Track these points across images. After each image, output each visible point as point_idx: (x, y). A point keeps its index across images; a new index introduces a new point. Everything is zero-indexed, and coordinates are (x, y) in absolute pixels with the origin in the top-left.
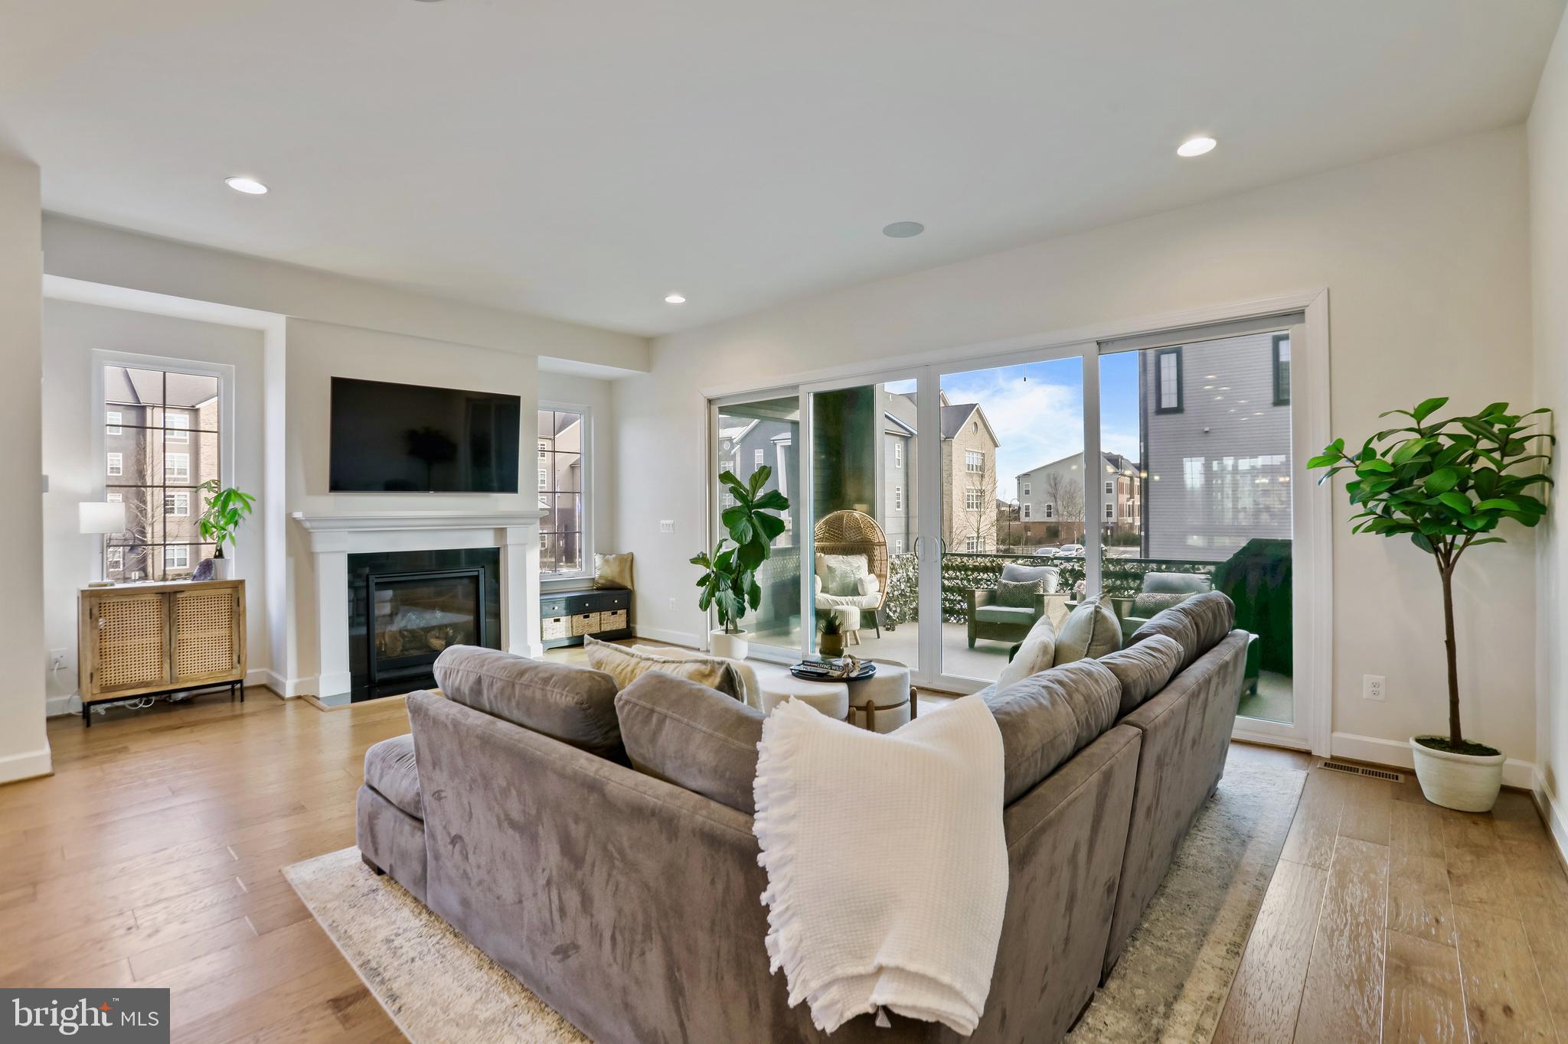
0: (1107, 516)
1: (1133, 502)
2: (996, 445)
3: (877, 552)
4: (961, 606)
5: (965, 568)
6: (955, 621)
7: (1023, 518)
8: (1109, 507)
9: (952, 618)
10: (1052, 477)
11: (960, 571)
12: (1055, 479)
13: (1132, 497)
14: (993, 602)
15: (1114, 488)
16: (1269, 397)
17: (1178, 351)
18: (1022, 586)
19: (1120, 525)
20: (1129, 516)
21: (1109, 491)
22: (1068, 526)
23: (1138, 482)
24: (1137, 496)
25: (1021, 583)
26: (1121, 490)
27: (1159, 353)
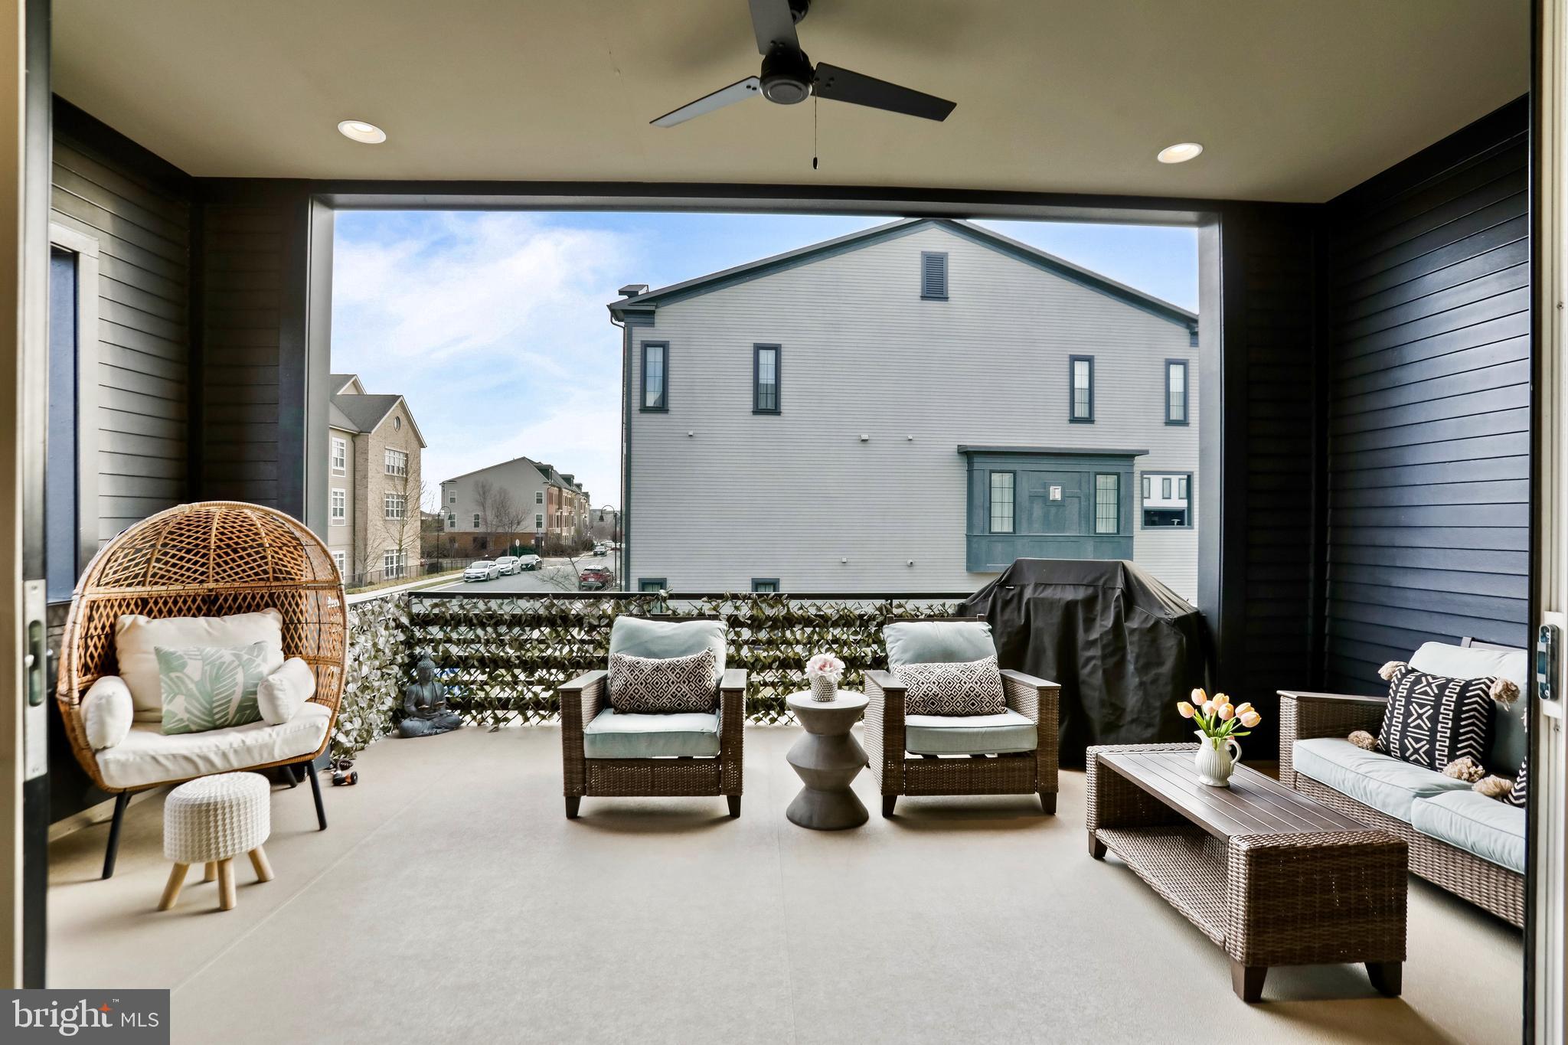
0: (537, 527)
1: (561, 513)
2: (422, 445)
3: (308, 604)
4: (487, 693)
5: (496, 620)
6: (474, 724)
7: (447, 529)
8: (539, 518)
9: (468, 718)
10: (480, 485)
11: (483, 626)
12: (483, 487)
13: (560, 508)
14: (604, 702)
15: (544, 498)
16: (749, 404)
17: (664, 346)
18: (672, 668)
19: (549, 536)
20: (558, 527)
21: (539, 501)
22: (498, 537)
23: (566, 493)
24: (564, 507)
25: (668, 660)
26: (550, 500)
27: (646, 345)
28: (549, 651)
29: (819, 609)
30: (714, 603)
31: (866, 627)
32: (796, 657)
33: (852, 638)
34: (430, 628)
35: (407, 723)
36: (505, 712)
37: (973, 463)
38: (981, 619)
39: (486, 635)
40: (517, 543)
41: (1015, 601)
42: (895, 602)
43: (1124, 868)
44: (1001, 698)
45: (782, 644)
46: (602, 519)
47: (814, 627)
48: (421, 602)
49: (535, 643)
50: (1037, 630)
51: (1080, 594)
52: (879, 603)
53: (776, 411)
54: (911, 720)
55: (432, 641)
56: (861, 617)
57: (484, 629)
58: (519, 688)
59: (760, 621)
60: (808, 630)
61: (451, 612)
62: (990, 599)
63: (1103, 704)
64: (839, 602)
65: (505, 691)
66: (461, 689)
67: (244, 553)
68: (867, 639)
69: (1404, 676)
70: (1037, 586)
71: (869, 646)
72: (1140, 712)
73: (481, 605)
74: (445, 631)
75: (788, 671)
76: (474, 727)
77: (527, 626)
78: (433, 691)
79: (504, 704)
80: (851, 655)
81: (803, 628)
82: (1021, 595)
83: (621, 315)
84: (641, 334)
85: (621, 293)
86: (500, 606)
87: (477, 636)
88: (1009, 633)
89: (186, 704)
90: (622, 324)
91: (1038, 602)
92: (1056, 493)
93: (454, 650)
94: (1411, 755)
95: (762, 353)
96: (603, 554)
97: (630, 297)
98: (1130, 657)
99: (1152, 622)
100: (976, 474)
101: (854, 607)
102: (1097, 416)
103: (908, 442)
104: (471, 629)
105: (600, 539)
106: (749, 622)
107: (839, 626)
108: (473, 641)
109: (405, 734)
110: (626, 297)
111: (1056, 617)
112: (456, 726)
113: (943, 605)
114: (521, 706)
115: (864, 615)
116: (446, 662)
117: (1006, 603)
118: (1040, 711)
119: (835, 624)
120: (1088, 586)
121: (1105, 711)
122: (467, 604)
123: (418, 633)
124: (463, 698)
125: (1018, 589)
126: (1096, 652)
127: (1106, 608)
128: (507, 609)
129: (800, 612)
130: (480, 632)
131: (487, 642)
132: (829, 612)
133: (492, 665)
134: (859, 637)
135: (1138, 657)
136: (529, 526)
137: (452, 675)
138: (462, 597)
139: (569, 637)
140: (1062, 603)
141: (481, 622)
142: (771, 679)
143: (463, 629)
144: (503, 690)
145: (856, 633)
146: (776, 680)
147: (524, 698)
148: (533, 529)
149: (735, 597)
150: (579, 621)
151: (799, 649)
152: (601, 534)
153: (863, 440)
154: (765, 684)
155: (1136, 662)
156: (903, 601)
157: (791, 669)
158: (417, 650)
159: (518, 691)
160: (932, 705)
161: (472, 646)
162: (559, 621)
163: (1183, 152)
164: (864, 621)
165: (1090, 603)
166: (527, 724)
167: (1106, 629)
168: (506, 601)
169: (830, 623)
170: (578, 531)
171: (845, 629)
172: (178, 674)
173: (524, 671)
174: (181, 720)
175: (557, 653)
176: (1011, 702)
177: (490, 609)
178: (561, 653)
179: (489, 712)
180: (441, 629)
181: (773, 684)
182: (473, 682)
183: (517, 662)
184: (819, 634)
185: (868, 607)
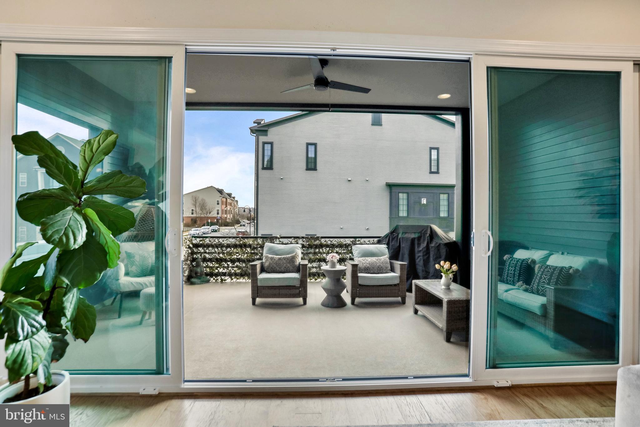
0: (217, 214)
1: (227, 209)
4: (218, 271)
5: (221, 246)
8: (218, 210)
9: (212, 279)
10: (194, 197)
13: (226, 206)
14: (263, 270)
15: (220, 203)
16: (304, 167)
17: (271, 144)
18: (284, 259)
19: (222, 218)
20: (225, 214)
21: (218, 204)
22: (201, 219)
23: (229, 201)
24: (228, 206)
25: (283, 256)
26: (222, 204)
27: (264, 143)
28: (240, 256)
29: (331, 242)
30: (296, 240)
31: (347, 248)
32: (324, 258)
33: (342, 252)
34: (199, 248)
35: (193, 280)
36: (225, 277)
37: (392, 189)
38: (384, 244)
39: (218, 251)
40: (209, 221)
41: (396, 237)
42: (357, 239)
43: (424, 317)
44: (389, 268)
45: (319, 253)
46: (244, 211)
47: (330, 248)
48: (196, 240)
49: (235, 253)
50: (403, 247)
51: (416, 236)
52: (352, 240)
53: (315, 169)
54: (360, 275)
55: (199, 253)
56: (346, 244)
57: (218, 249)
58: (230, 269)
59: (311, 246)
60: (328, 249)
61: (206, 243)
62: (388, 237)
63: (423, 271)
64: (338, 239)
65: (225, 270)
66: (209, 269)
67: (147, 222)
68: (347, 252)
69: (509, 259)
70: (403, 233)
71: (348, 254)
72: (434, 273)
73: (217, 240)
74: (204, 250)
75: (321, 263)
76: (214, 282)
77: (232, 248)
78: (201, 270)
79: (224, 274)
80: (342, 257)
81: (326, 248)
82: (398, 236)
83: (254, 132)
84: (262, 139)
85: (254, 123)
86: (223, 241)
87: (215, 251)
88: (394, 249)
89: (136, 268)
90: (255, 135)
91: (403, 238)
92: (424, 201)
93: (207, 256)
94: (509, 282)
95: (310, 146)
96: (244, 225)
97: (258, 124)
98: (431, 255)
99: (438, 244)
100: (393, 193)
101: (343, 241)
102: (440, 171)
103: (367, 181)
104: (213, 249)
105: (242, 219)
106: (308, 246)
107: (338, 247)
108: (214, 253)
109: (192, 284)
110: (256, 124)
111: (409, 243)
112: (208, 281)
113: (374, 240)
114: (230, 275)
115: (347, 244)
116: (205, 260)
117: (393, 239)
118: (401, 271)
119: (337, 247)
120: (418, 233)
121: (424, 273)
122: (212, 240)
123: (195, 250)
124: (210, 272)
125: (397, 234)
126: (421, 254)
127: (424, 240)
128: (225, 242)
129: (325, 243)
130: (216, 250)
131: (219, 253)
132: (335, 243)
133: (220, 261)
134: (345, 251)
135: (433, 256)
136: (214, 214)
137: (207, 264)
138: (210, 238)
139: (247, 251)
140: (411, 238)
141: (217, 246)
142: (315, 266)
143: (210, 249)
144: (224, 269)
145: (344, 250)
146: (317, 266)
147: (231, 272)
148: (216, 215)
149: (303, 238)
150: (250, 246)
151: (324, 255)
152: (243, 217)
153: (349, 181)
154: (313, 267)
155: (433, 257)
156: (360, 239)
157: (322, 262)
158: (195, 256)
159: (229, 270)
160: (367, 270)
161: (214, 254)
162: (243, 246)
163: (446, 96)
164: (347, 246)
165: (419, 238)
166: (232, 281)
167: (424, 247)
168: (226, 239)
169: (335, 246)
170: (234, 216)
171: (340, 249)
172: (133, 259)
173: (231, 263)
174: (135, 273)
175: (243, 257)
176: (392, 270)
177: (219, 242)
178: (244, 257)
179: (219, 277)
180: (203, 249)
181: (316, 267)
182: (214, 267)
183: (229, 260)
184: (331, 250)
185: (348, 241)
